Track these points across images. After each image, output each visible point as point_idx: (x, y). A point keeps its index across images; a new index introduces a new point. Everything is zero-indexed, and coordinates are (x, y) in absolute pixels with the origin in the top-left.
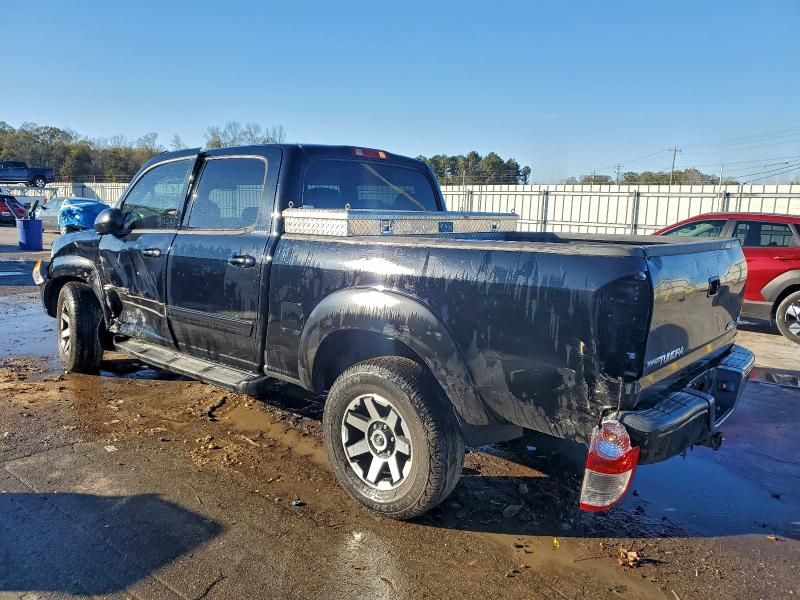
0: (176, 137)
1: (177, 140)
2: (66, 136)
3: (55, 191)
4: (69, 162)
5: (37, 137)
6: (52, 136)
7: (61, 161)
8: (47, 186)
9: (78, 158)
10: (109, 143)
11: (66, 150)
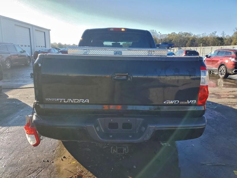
0: (223, 32)
1: (223, 33)
2: (190, 34)
3: (174, 50)
4: (189, 42)
5: (182, 36)
6: (186, 35)
7: (187, 42)
8: (172, 49)
9: (191, 41)
10: (201, 36)
11: (189, 39)
